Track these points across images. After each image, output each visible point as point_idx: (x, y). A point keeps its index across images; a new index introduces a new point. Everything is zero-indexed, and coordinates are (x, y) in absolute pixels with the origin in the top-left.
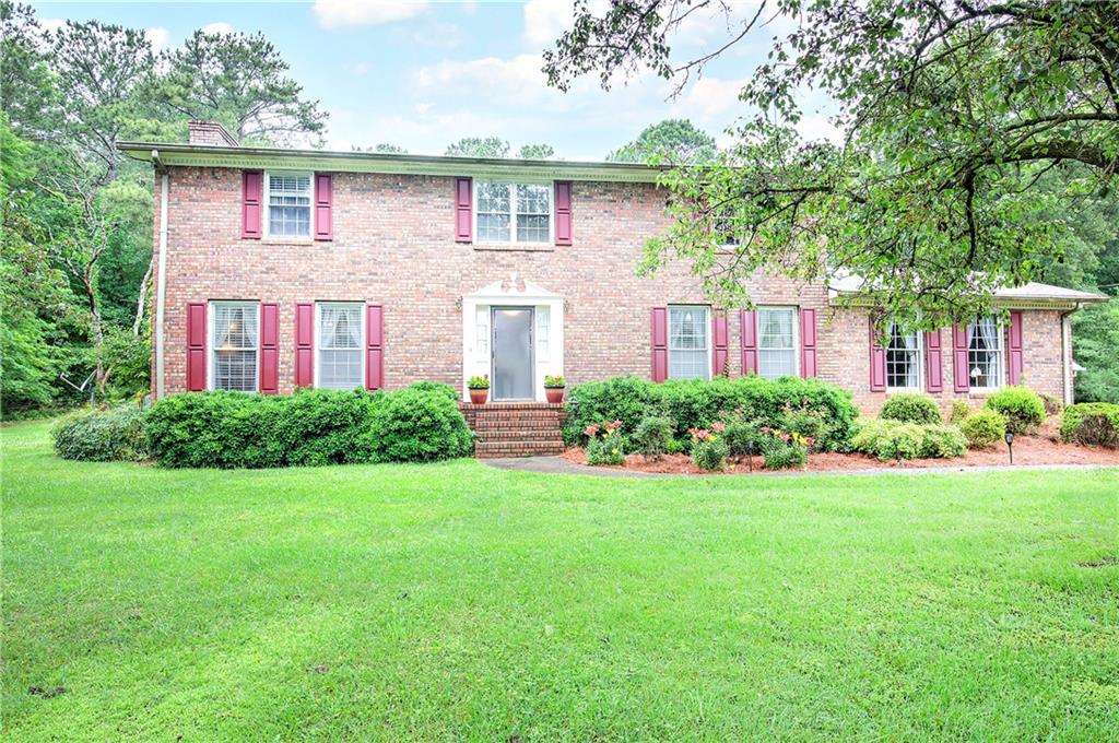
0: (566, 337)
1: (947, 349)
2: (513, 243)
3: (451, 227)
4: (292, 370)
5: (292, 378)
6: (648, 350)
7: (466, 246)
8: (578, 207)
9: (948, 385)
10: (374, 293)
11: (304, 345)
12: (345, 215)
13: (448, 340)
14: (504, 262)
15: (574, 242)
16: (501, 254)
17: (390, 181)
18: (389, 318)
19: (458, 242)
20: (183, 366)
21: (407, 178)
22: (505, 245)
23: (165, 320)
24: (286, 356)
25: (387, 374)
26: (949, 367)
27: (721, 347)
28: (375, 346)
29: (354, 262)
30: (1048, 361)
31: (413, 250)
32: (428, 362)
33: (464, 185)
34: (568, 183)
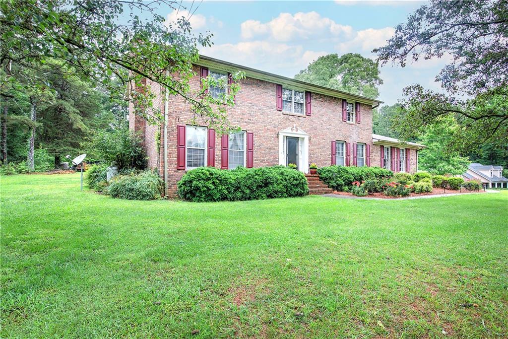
0: (309, 150)
1: (396, 159)
2: (293, 113)
3: (275, 104)
4: (220, 159)
5: (220, 162)
6: (330, 156)
7: (280, 112)
8: (313, 102)
9: (396, 171)
10: (250, 128)
11: (224, 148)
12: (240, 93)
13: (274, 149)
14: (291, 120)
15: (312, 115)
16: (291, 117)
17: (255, 81)
18: (255, 138)
19: (278, 110)
20: (175, 155)
21: (261, 81)
22: (291, 113)
23: (168, 133)
24: (218, 152)
25: (254, 161)
26: (396, 165)
27: (348, 156)
28: (250, 150)
29: (243, 114)
30: (414, 164)
31: (263, 111)
32: (268, 157)
34: (310, 93)
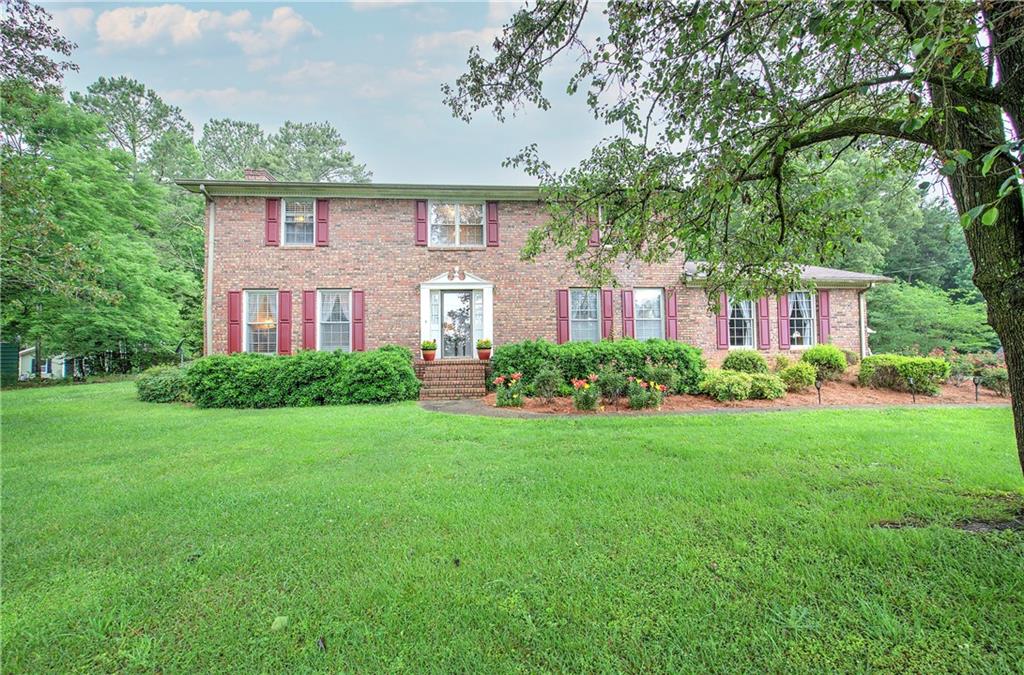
0: (495, 312)
1: (773, 318)
2: (457, 245)
3: (412, 235)
4: (301, 338)
5: (301, 343)
6: (554, 321)
7: (422, 249)
8: (503, 219)
9: (775, 344)
10: (358, 283)
11: (309, 320)
12: (337, 228)
13: (410, 315)
14: (450, 259)
15: (501, 243)
16: (448, 254)
17: (368, 203)
18: (368, 300)
19: (417, 245)
20: (225, 336)
21: (382, 201)
22: (452, 246)
23: (213, 304)
24: (296, 328)
25: (367, 340)
26: (776, 330)
27: (607, 317)
28: (359, 321)
29: (344, 261)
30: (849, 326)
31: (385, 251)
32: (396, 330)
33: (421, 205)
34: (496, 202)
